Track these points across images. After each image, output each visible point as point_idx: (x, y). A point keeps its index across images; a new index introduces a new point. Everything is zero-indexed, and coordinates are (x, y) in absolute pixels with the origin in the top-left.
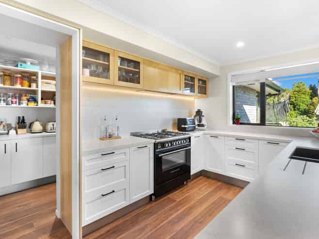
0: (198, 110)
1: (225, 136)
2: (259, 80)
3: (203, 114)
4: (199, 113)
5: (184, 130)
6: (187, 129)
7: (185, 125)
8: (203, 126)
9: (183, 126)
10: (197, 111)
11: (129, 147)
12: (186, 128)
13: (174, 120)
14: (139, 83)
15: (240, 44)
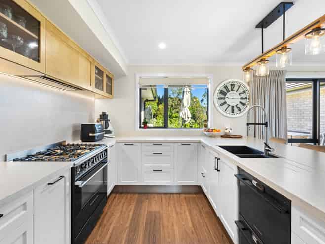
0: (103, 113)
1: (141, 142)
2: (163, 86)
3: (109, 118)
4: (104, 117)
5: (93, 139)
6: (96, 138)
7: (94, 132)
8: (110, 132)
9: (91, 134)
10: (101, 114)
11: (32, 188)
12: (95, 136)
13: (75, 127)
14: (39, 61)
15: (162, 46)
